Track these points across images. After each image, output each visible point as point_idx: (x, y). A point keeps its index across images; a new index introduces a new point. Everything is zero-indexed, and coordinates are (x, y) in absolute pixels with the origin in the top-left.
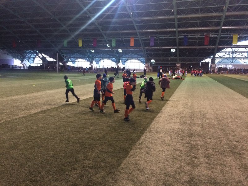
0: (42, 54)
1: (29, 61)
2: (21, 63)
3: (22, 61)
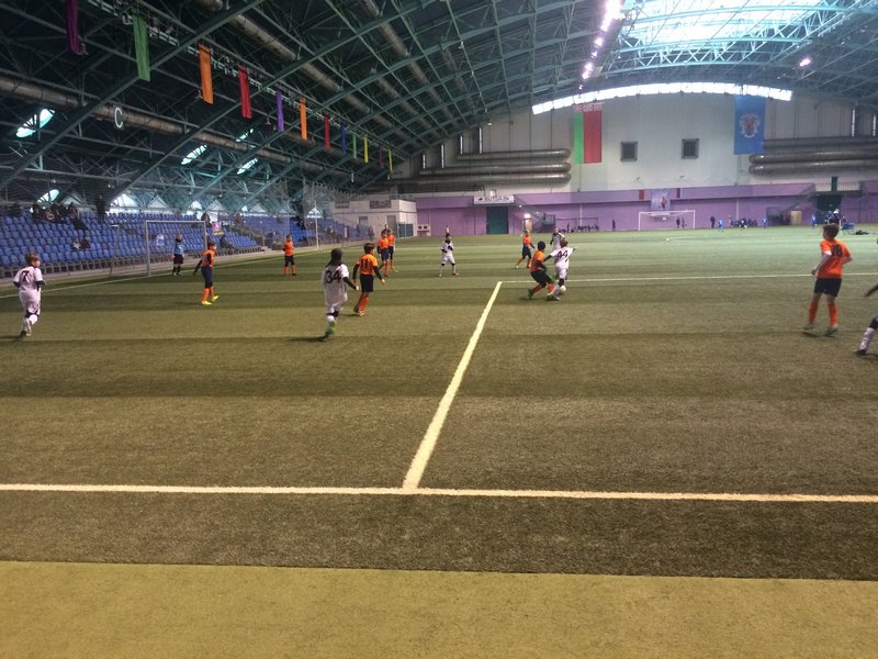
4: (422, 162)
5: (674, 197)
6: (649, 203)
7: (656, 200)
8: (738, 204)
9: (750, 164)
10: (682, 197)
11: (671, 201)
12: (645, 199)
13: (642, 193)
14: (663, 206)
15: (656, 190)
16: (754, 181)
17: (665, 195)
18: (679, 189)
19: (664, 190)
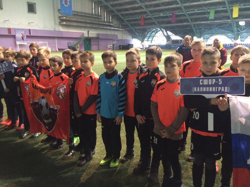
0: (168, 32)
1: (148, 41)
2: (141, 43)
3: (142, 41)
5: (28, 35)
6: (14, 37)
7: (19, 35)
8: (56, 40)
9: (60, 21)
10: (32, 35)
11: (27, 36)
12: (13, 34)
13: (9, 30)
14: (23, 39)
15: (17, 29)
16: (62, 29)
17: (23, 32)
18: (30, 30)
19: (22, 30)
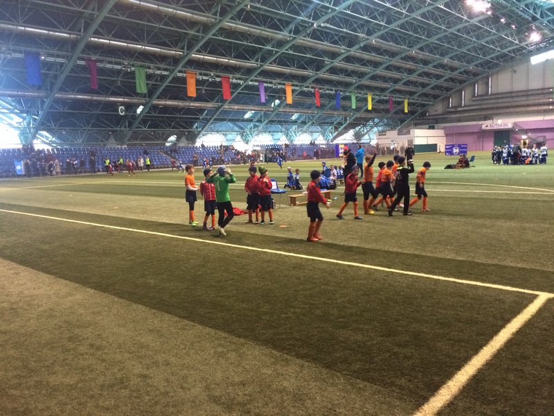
4: (449, 103)
